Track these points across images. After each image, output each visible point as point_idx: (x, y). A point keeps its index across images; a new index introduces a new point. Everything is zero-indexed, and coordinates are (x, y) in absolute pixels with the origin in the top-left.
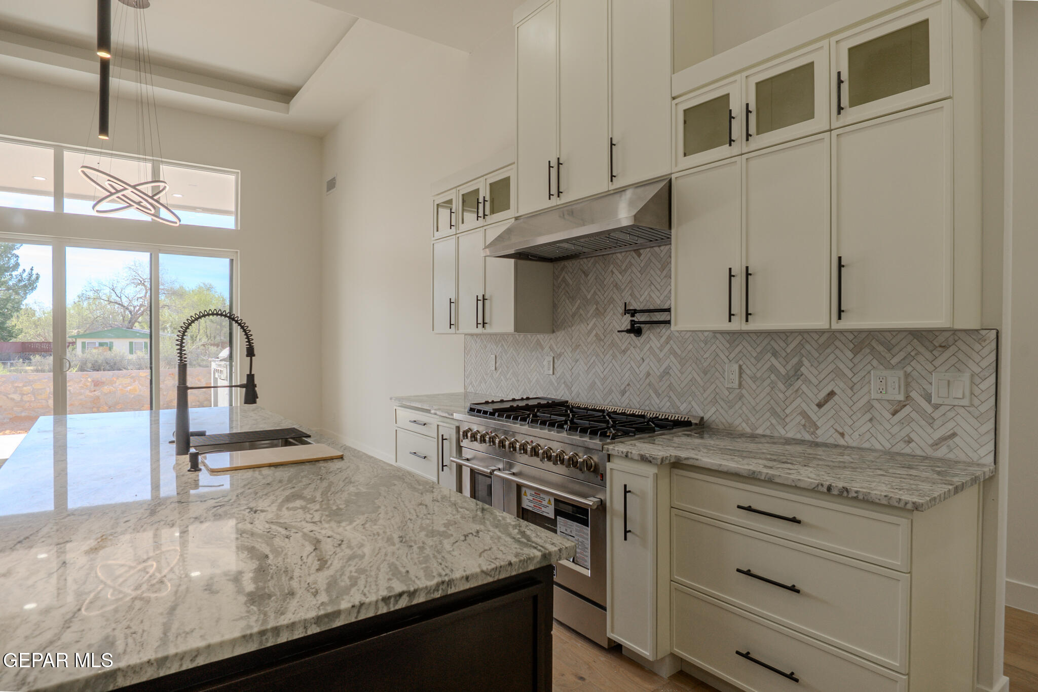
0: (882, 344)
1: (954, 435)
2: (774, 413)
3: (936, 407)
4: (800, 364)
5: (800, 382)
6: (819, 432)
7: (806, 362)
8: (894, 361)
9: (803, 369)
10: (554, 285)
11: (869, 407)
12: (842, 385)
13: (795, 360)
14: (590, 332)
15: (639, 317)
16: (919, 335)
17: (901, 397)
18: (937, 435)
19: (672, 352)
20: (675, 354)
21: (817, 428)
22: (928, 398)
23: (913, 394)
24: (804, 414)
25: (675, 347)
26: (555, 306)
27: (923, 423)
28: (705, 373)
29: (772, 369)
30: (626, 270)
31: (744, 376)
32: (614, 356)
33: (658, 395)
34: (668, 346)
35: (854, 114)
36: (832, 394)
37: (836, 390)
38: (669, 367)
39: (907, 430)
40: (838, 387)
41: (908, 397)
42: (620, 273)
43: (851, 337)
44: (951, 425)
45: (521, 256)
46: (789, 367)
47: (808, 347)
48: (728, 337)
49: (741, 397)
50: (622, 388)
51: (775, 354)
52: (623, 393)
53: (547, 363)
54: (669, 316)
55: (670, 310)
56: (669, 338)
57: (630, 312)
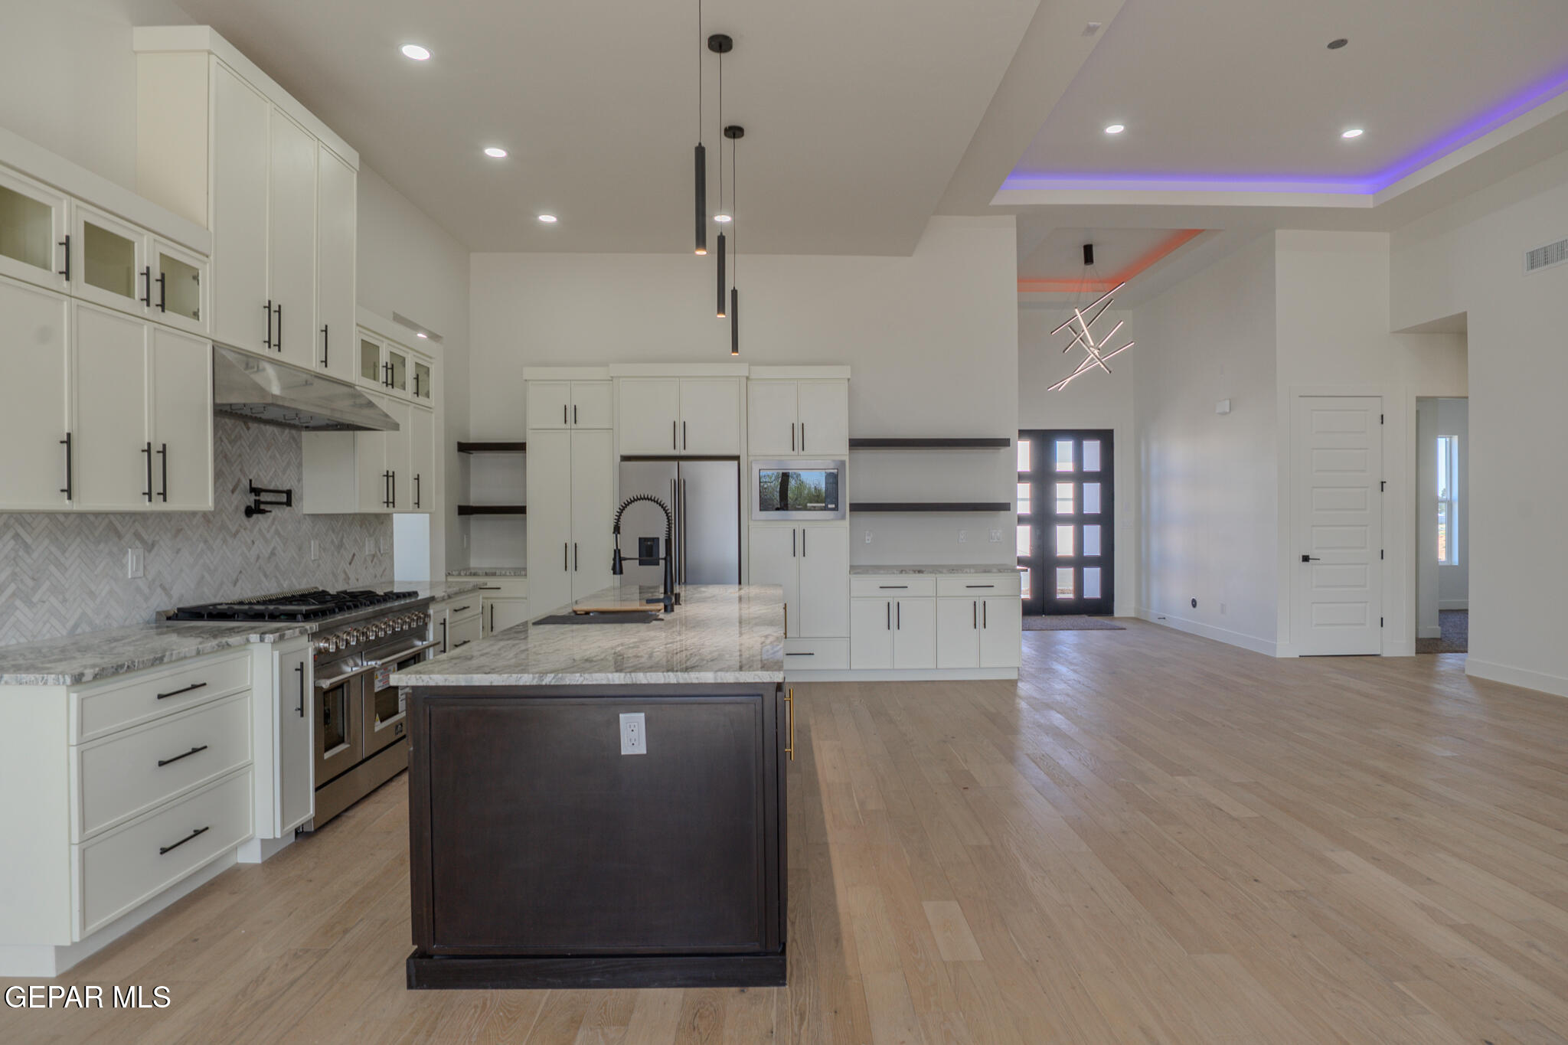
2: (334, 574)
5: (342, 550)
6: (350, 581)
7: (345, 535)
9: (343, 540)
13: (341, 534)
15: (258, 498)
17: (374, 552)
22: (380, 551)
25: (279, 528)
27: (379, 566)
28: (300, 550)
29: (332, 542)
31: (321, 549)
32: (225, 541)
33: (266, 576)
34: (274, 527)
36: (354, 555)
38: (274, 548)
39: (375, 571)
40: (357, 550)
42: (230, 443)
44: (385, 564)
46: (339, 539)
47: (346, 524)
48: (311, 518)
49: (319, 566)
50: (235, 576)
51: (333, 532)
52: (235, 584)
53: (131, 560)
54: (284, 498)
55: (289, 493)
56: (276, 519)
57: (254, 490)
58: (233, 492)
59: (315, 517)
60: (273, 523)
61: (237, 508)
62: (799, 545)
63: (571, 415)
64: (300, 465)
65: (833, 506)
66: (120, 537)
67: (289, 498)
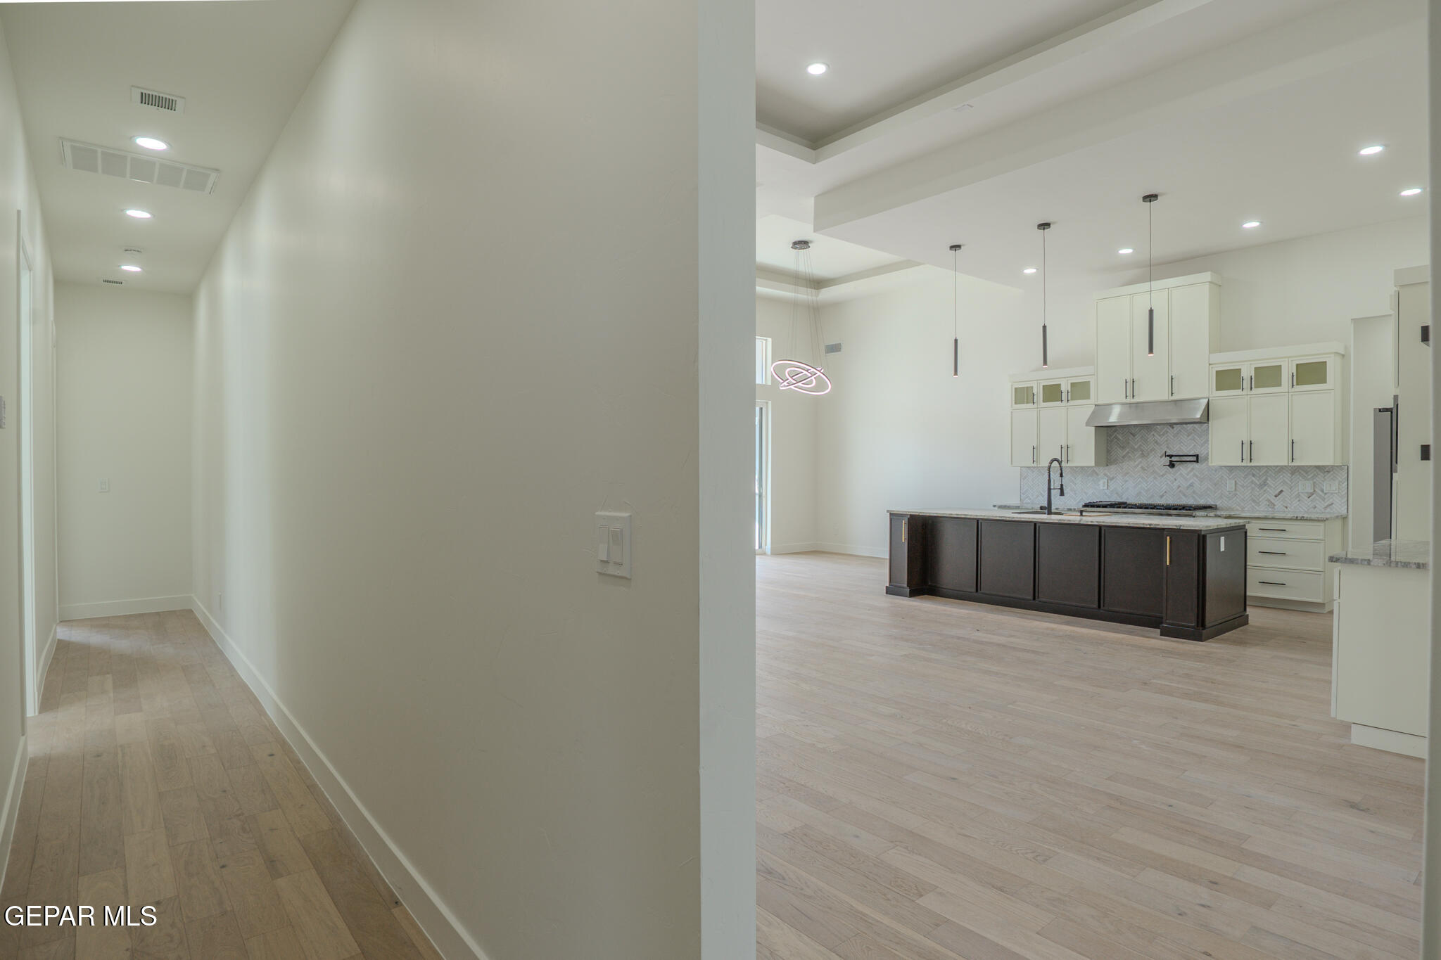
0: (1303, 470)
1: (1332, 504)
2: (1254, 501)
3: (1326, 494)
4: (1266, 479)
5: (1266, 487)
6: (1276, 507)
7: (1269, 479)
8: (1309, 477)
9: (1268, 482)
10: (1108, 440)
11: (1298, 495)
12: (1286, 487)
13: (1264, 478)
14: (1138, 465)
15: (1173, 459)
16: (1318, 467)
17: (1312, 491)
18: (1326, 504)
20: (1197, 476)
21: (1274, 505)
22: (1322, 491)
23: (1317, 490)
24: (1269, 500)
25: (1197, 473)
26: (1108, 452)
27: (1321, 500)
28: (1216, 485)
29: (1252, 482)
30: (1163, 435)
31: (1238, 485)
32: (1155, 479)
33: (1186, 496)
34: (1192, 473)
35: (1297, 388)
36: (1281, 491)
37: (1284, 490)
38: (1193, 483)
39: (1314, 504)
40: (1285, 488)
41: (1314, 491)
43: (1290, 468)
44: (1331, 500)
45: (1097, 427)
46: (1260, 481)
47: (1270, 472)
48: (1228, 468)
49: (1236, 495)
50: (1161, 494)
51: (1254, 475)
52: (1162, 497)
53: (1102, 484)
54: (1195, 459)
55: (1197, 456)
56: (1193, 469)
57: (1168, 456)
58: (1161, 457)
59: (1232, 468)
60: (1191, 471)
61: (1163, 464)
66: (1097, 475)
67: (1197, 459)
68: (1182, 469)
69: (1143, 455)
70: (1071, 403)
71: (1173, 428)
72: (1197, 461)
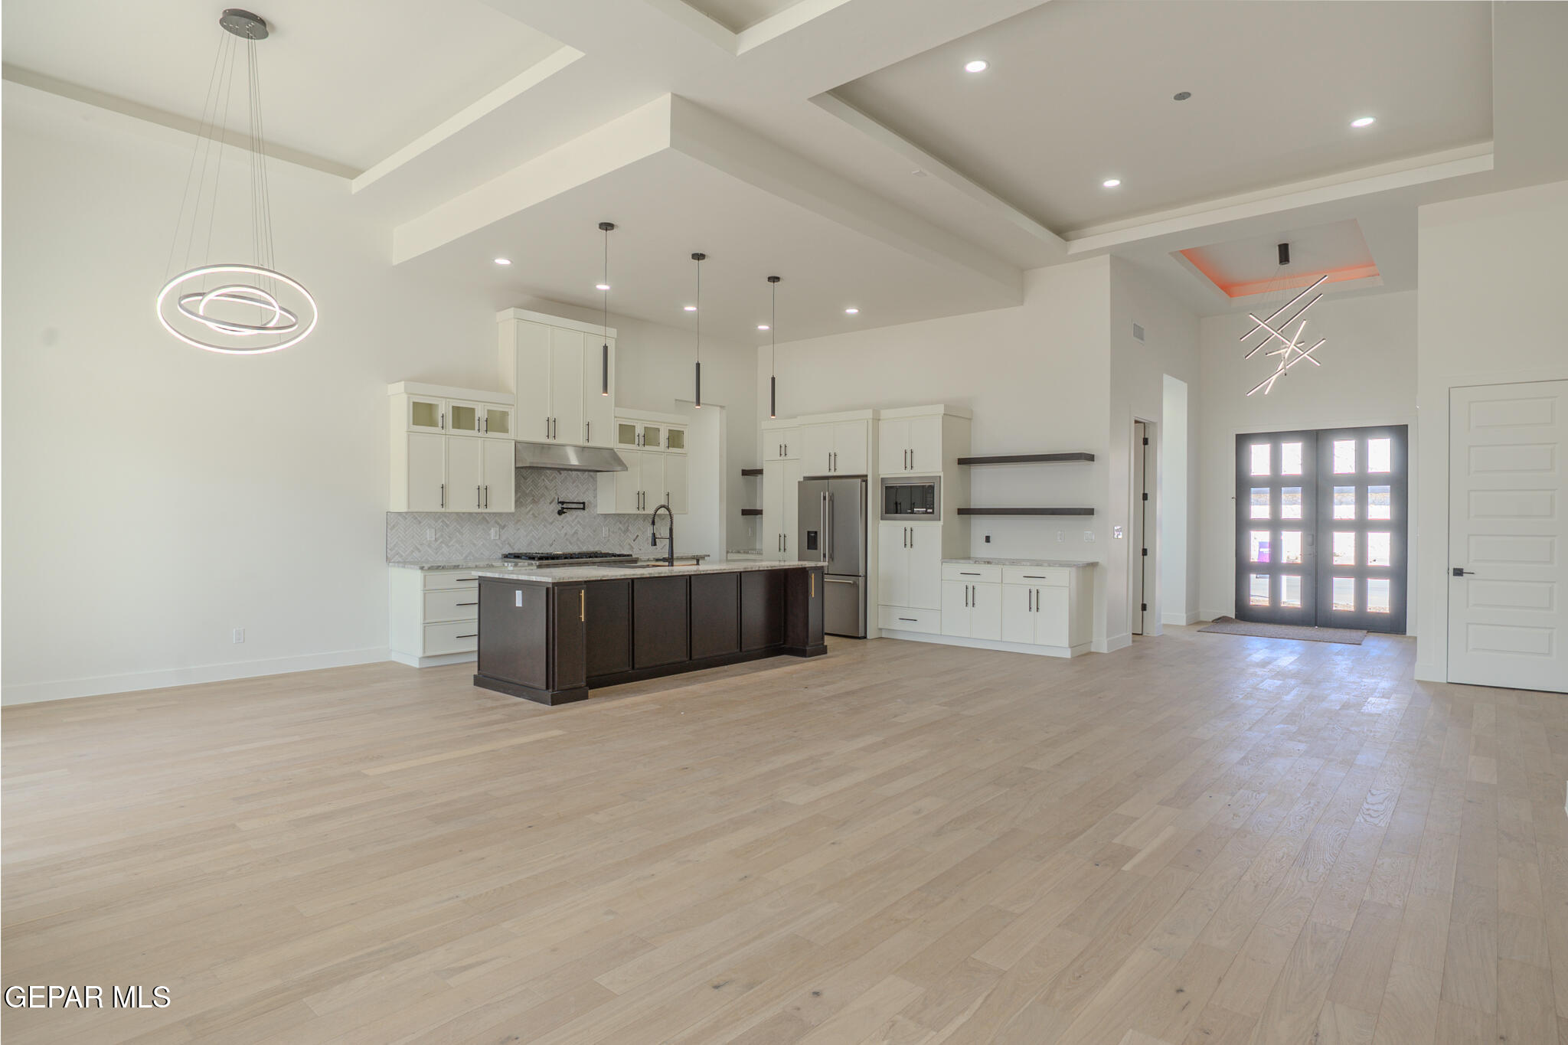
2: (620, 545)
7: (629, 525)
13: (627, 524)
14: (529, 511)
15: (564, 506)
19: (579, 522)
20: (581, 524)
24: (629, 544)
25: (580, 520)
29: (620, 528)
30: (552, 480)
32: (545, 526)
33: (571, 543)
34: (577, 520)
35: (672, 450)
36: (638, 536)
49: (608, 540)
50: (551, 543)
51: (621, 523)
52: (551, 545)
53: (493, 532)
54: (581, 506)
55: (584, 503)
56: (577, 516)
57: (560, 502)
58: (550, 503)
59: (606, 516)
60: (576, 518)
61: (553, 511)
62: (909, 542)
63: (783, 450)
64: (595, 490)
65: (931, 511)
66: (488, 522)
67: (583, 506)
68: (569, 516)
69: (534, 502)
70: (490, 434)
71: (561, 474)
72: (584, 509)
